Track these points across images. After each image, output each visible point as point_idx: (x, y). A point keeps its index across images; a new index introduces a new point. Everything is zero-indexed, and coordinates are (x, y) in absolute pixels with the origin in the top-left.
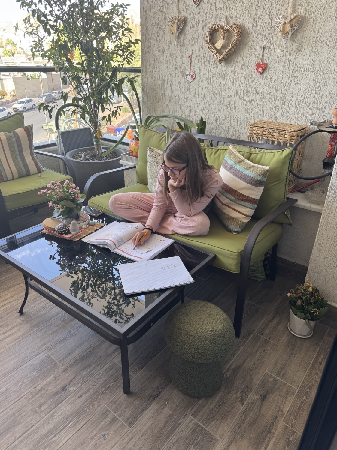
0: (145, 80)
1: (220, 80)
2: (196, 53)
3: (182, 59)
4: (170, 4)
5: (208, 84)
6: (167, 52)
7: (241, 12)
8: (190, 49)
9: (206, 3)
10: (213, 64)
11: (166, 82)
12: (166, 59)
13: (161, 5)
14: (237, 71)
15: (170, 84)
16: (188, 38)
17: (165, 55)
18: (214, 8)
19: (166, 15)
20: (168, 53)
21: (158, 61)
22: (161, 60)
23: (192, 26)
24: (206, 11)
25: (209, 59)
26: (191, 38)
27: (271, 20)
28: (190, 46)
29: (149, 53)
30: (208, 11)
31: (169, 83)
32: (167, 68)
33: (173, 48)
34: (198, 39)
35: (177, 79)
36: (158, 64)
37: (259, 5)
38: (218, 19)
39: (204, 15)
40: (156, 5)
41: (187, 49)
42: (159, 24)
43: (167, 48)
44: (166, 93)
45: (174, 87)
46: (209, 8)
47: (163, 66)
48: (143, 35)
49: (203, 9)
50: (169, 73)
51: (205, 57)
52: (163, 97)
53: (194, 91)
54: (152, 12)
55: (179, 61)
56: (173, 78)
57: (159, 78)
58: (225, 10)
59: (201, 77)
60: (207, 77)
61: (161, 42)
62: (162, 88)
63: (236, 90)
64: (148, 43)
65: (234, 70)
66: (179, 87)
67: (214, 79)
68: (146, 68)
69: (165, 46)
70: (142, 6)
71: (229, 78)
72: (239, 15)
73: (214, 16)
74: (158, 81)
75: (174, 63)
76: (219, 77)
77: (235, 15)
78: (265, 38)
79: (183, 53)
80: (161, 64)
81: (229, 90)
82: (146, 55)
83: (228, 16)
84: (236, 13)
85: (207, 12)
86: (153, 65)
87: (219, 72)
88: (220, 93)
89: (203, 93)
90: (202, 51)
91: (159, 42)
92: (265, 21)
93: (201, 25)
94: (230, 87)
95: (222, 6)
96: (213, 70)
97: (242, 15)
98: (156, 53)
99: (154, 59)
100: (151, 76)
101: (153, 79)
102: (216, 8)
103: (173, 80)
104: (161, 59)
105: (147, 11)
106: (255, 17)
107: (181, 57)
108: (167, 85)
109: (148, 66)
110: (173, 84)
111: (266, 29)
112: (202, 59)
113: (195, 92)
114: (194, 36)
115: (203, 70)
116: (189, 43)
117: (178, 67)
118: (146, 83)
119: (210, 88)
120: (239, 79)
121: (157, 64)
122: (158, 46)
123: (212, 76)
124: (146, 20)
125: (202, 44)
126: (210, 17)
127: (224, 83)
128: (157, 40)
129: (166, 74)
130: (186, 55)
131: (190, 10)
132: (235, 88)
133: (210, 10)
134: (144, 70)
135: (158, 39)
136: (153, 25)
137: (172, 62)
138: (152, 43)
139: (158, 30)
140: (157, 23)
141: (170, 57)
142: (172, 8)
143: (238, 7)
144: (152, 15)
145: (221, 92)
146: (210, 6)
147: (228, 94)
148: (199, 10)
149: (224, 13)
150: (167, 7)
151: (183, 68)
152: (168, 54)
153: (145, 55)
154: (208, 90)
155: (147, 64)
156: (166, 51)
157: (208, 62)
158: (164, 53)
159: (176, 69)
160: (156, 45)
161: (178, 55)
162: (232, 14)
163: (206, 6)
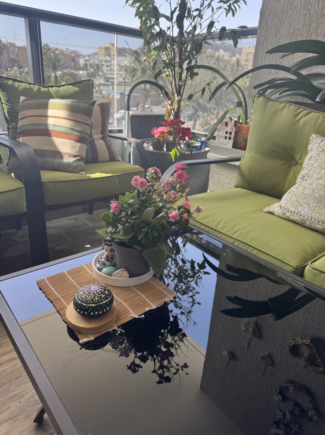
0: (262, 40)
21: (291, 6)
32: (305, 15)
47: (298, 13)
50: (307, 23)
57: (287, 34)
75: (320, 6)
80: (295, 11)
86: (280, 15)
101: (276, 36)
118: (263, 44)
137: (317, 4)
155: (270, 15)
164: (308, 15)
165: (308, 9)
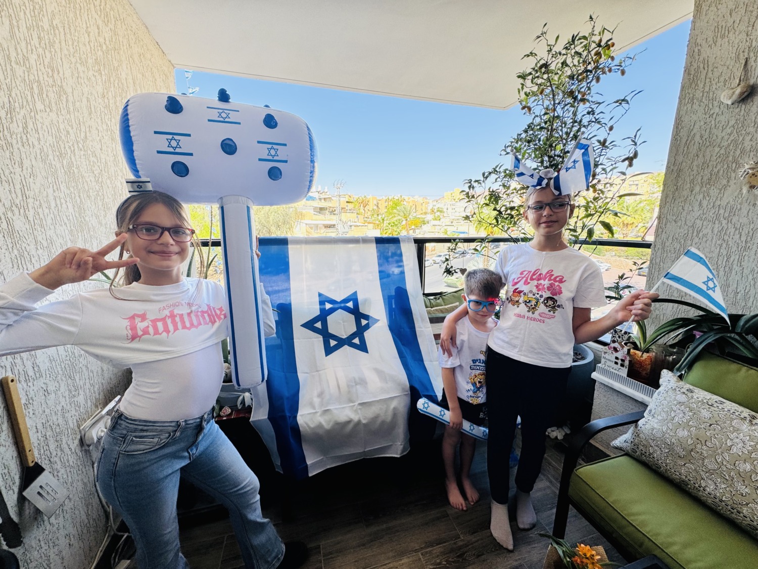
4: (748, 147)
6: (724, 222)
12: (719, 232)
13: (722, 152)
17: (717, 226)
20: (730, 222)
21: (698, 234)
22: (705, 231)
29: (676, 223)
40: (708, 153)
42: (710, 179)
43: (727, 215)
48: (667, 198)
54: (695, 163)
61: (710, 207)
64: (675, 209)
68: (663, 243)
69: (722, 211)
70: (673, 158)
82: (667, 226)
91: (705, 205)
98: (694, 223)
99: (686, 232)
105: (684, 164)
109: (671, 241)
121: (692, 240)
122: (700, 212)
124: (678, 177)
128: (700, 204)
134: (659, 246)
135: (705, 202)
136: (696, 182)
138: (686, 208)
139: (705, 189)
140: (706, 178)
141: (733, 230)
144: (695, 168)
152: (727, 224)
155: (667, 239)
156: (722, 219)
158: (716, 223)
160: (695, 210)
165: (724, 240)
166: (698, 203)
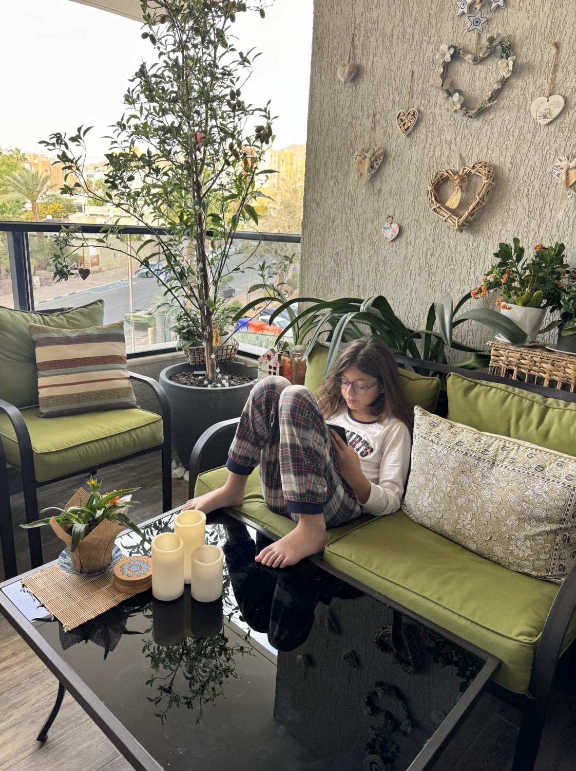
0: (306, 256)
1: (444, 262)
2: (402, 214)
3: (376, 222)
4: (359, 133)
5: (420, 268)
6: (348, 211)
7: (488, 149)
8: (391, 207)
9: (424, 132)
10: (432, 234)
11: (344, 261)
12: (346, 222)
13: (343, 134)
14: (478, 247)
15: (351, 265)
16: (388, 189)
17: (344, 216)
18: (437, 140)
19: (351, 150)
20: (351, 212)
21: (332, 225)
22: (337, 223)
23: (395, 169)
24: (422, 145)
25: (424, 225)
26: (393, 189)
27: (545, 163)
28: (391, 201)
29: (317, 212)
30: (428, 146)
31: (349, 263)
32: (347, 237)
33: (360, 204)
34: (407, 191)
35: (364, 256)
36: (332, 230)
37: (522, 137)
38: (444, 159)
39: (420, 152)
40: (334, 134)
41: (385, 207)
42: (337, 164)
43: (349, 204)
44: (341, 280)
45: (357, 270)
46: (429, 140)
47: (340, 233)
48: (309, 181)
49: (418, 142)
50: (350, 246)
51: (417, 221)
52: (336, 286)
53: (394, 279)
54: (327, 144)
55: (369, 226)
56: (357, 255)
57: (331, 254)
58: (458, 144)
59: (409, 255)
60: (420, 255)
61: (339, 194)
62: (336, 271)
63: (474, 280)
64: (316, 195)
65: (471, 245)
66: (366, 270)
67: (433, 260)
68: (309, 236)
69: (346, 200)
70: (311, 136)
71: (461, 260)
72: (484, 154)
73: (438, 153)
74: (330, 259)
75: (360, 230)
76: (443, 256)
77: (477, 153)
78: (534, 193)
79: (378, 212)
80: (337, 231)
81: (461, 280)
83: (464, 154)
84: (478, 149)
85: (424, 147)
86: (322, 232)
87: (443, 249)
88: (444, 284)
89: (410, 283)
90: (412, 211)
91: (335, 193)
92: (533, 164)
93: (413, 168)
94: (463, 276)
95: (453, 137)
96: (432, 243)
97: (490, 153)
98: (330, 212)
99: (324, 223)
100: (317, 249)
101: (321, 254)
102: (441, 141)
103: (357, 258)
104: (337, 221)
105: (319, 143)
106: (513, 158)
107: (373, 220)
108: (345, 267)
109: (314, 233)
110: (356, 265)
111: (536, 177)
112: (413, 224)
113: (396, 281)
114: (399, 186)
115: (412, 243)
116: (389, 196)
117: (368, 236)
118: (308, 261)
119: (425, 275)
120: (482, 261)
121: (329, 231)
122: (333, 200)
123: (429, 254)
124: (316, 158)
125: (414, 199)
126: (431, 155)
127: (453, 267)
128: (332, 191)
129: (344, 248)
130: (383, 216)
131: (395, 144)
132: (472, 277)
133: (430, 144)
134: (306, 240)
135: (335, 189)
136: (328, 166)
137: (356, 228)
138: (323, 196)
139: (334, 174)
140: (334, 162)
141: (354, 220)
142: (362, 140)
143: (483, 141)
144: (327, 149)
145: (444, 282)
146: (430, 138)
147: (458, 287)
148: (411, 143)
149: (456, 149)
150: (353, 138)
151: (375, 239)
152: (350, 214)
153: (310, 214)
154: (420, 277)
155: (312, 230)
156: (347, 209)
157: (422, 230)
158: (344, 212)
159: (363, 240)
160: (329, 198)
161: (368, 217)
162: (471, 152)
163: (423, 137)
164: (350, 237)
165: (349, 231)
166: (331, 190)
